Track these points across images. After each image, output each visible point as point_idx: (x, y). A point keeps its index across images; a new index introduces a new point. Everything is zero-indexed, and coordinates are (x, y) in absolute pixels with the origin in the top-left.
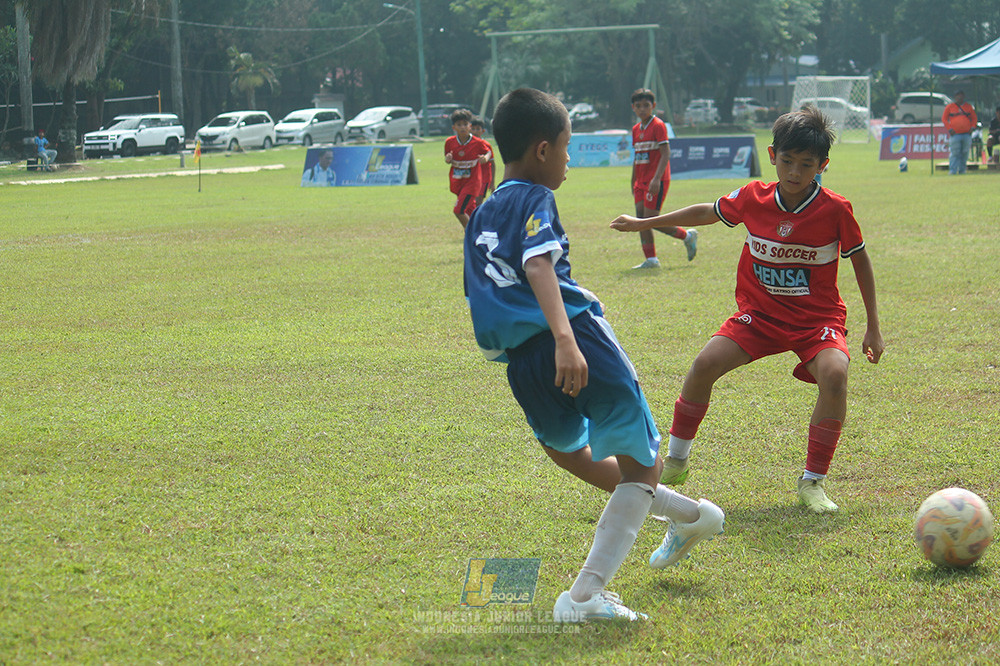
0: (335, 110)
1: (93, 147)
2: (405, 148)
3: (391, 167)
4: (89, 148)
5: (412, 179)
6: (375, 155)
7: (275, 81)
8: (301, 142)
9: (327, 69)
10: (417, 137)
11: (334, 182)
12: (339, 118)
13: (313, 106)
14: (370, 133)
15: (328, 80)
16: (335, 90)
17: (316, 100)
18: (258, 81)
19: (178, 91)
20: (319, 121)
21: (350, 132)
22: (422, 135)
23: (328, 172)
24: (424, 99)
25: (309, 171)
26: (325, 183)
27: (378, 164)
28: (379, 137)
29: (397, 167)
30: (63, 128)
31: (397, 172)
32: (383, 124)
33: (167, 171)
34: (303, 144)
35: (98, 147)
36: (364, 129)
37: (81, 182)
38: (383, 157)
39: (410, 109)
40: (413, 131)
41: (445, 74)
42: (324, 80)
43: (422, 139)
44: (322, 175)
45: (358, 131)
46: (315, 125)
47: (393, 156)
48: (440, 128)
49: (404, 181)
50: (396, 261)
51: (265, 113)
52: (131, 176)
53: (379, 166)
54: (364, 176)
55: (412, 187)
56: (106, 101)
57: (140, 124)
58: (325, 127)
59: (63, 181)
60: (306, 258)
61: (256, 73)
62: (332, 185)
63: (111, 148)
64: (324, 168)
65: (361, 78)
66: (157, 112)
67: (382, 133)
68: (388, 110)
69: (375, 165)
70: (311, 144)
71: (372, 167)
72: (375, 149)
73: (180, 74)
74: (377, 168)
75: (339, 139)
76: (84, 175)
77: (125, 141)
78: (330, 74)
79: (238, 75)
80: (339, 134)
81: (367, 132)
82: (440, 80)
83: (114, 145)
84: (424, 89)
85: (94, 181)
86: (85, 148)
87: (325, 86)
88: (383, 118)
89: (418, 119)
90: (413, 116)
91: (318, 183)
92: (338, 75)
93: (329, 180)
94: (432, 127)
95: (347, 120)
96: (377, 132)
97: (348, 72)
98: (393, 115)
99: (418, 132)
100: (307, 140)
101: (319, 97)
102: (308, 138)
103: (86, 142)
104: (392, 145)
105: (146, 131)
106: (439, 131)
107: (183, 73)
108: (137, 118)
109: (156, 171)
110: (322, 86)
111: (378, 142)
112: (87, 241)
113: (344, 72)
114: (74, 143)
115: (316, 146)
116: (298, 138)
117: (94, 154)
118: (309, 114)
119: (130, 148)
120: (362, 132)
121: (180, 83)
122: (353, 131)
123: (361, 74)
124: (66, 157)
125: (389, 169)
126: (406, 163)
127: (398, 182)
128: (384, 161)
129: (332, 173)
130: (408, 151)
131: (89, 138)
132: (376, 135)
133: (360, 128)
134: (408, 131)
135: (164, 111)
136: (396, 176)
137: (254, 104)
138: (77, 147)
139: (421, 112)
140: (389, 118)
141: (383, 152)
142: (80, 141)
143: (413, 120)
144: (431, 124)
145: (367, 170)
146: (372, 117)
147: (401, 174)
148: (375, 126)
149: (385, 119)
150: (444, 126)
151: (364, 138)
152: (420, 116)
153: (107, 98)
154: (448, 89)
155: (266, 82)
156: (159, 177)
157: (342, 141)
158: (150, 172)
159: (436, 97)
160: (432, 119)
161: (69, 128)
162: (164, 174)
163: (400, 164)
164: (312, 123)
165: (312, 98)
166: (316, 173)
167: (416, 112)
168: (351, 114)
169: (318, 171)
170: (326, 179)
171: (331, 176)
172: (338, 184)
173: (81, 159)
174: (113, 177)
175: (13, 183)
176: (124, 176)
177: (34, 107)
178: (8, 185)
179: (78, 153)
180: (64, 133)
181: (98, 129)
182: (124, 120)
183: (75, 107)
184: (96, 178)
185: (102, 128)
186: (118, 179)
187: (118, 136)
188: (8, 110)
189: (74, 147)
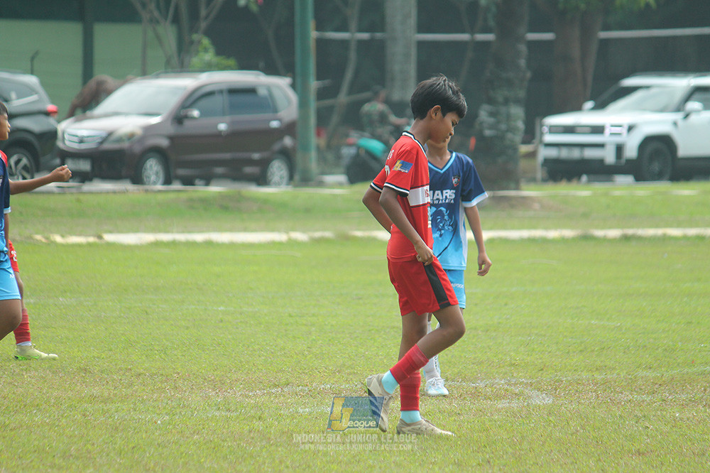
1: (565, 154)
4: (552, 153)
30: (491, 101)
35: (576, 154)
37: (532, 241)
52: (659, 232)
56: (604, 35)
57: (688, 98)
63: (609, 157)
76: (541, 223)
77: (648, 141)
83: (619, 149)
85: (564, 240)
86: (544, 153)
103: (549, 138)
105: (703, 117)
108: (682, 83)
114: (518, 138)
117: (562, 170)
119: (659, 160)
131: (555, 130)
138: (524, 149)
142: (531, 134)
161: (506, 102)
173: (533, 180)
174: (614, 233)
175: (359, 234)
176: (641, 232)
177: (421, 44)
178: (345, 239)
179: (523, 164)
180: (492, 114)
181: (577, 108)
182: (648, 87)
183: (523, 48)
184: (568, 233)
185: (589, 104)
186: (626, 238)
187: (630, 128)
188: (353, 47)
189: (515, 149)
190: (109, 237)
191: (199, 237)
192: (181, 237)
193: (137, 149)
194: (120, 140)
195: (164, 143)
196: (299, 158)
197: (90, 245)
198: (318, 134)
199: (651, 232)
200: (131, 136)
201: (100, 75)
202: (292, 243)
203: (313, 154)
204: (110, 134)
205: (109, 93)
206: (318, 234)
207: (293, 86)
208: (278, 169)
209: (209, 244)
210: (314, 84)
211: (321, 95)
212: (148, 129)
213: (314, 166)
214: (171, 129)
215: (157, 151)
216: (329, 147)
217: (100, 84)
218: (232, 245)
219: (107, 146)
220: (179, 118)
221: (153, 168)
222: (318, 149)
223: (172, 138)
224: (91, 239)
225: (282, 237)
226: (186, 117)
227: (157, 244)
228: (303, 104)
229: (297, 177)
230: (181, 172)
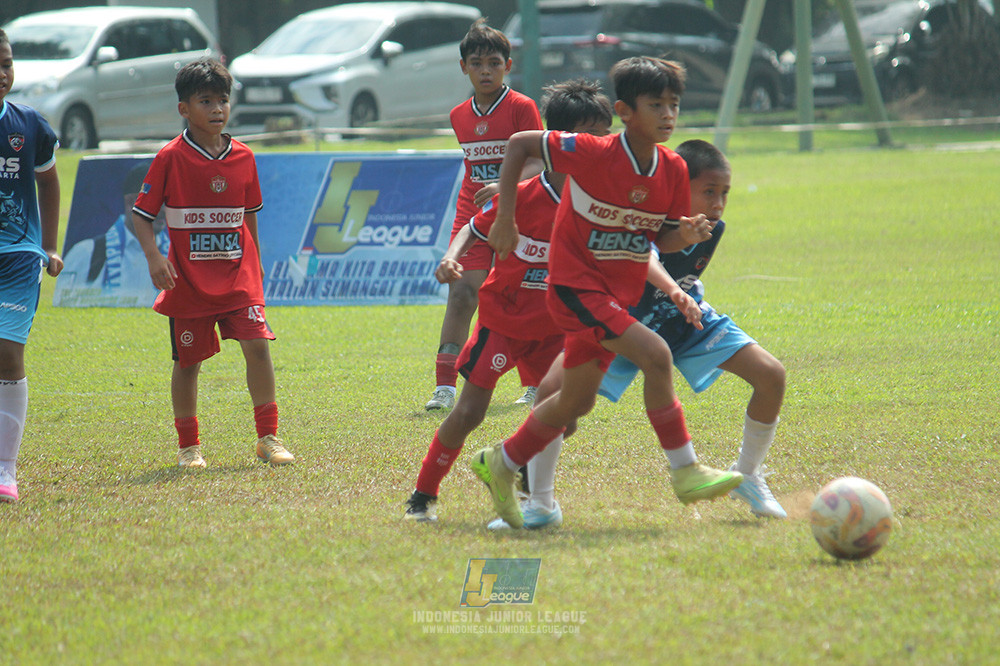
0: (186, 14)
2: (449, 166)
3: (402, 233)
6: (340, 189)
12: (200, 43)
14: (319, 102)
20: (123, 54)
25: (84, 247)
26: (146, 293)
27: (350, 224)
28: (355, 118)
29: (422, 233)
32: (371, 69)
36: (294, 87)
38: (372, 197)
44: (135, 263)
45: (273, 94)
46: (106, 68)
47: (408, 191)
50: (421, 593)
53: (355, 230)
54: (299, 268)
58: (145, 77)
60: (74, 584)
67: (364, 104)
68: (386, 15)
69: (341, 226)
70: (93, 143)
71: (328, 234)
72: (340, 162)
74: (347, 238)
81: (308, 96)
88: (367, 48)
91: (119, 293)
95: (232, 51)
96: (346, 101)
100: (78, 125)
102: (81, 116)
104: (405, 151)
111: (347, 137)
115: (109, 149)
118: (82, 27)
120: (289, 98)
122: (253, 94)
125: (391, 244)
127: (425, 288)
128: (373, 211)
132: (343, 112)
133: (282, 83)
136: (419, 268)
140: (390, 47)
141: (371, 175)
145: (308, 245)
148: (340, 77)
149: (377, 52)
151: (298, 123)
163: (434, 226)
164: (94, 61)
166: (111, 252)
169: (121, 247)
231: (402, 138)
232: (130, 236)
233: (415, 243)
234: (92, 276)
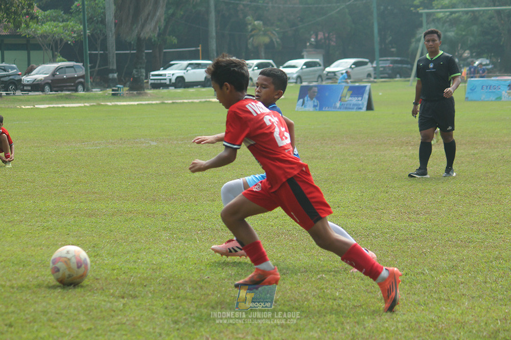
0: (318, 60)
1: (156, 81)
2: (365, 87)
3: (356, 98)
4: (153, 81)
5: (370, 107)
6: (345, 91)
7: (278, 40)
8: (295, 81)
9: (312, 32)
10: (372, 79)
11: (318, 108)
12: (320, 65)
13: (302, 57)
15: (313, 40)
16: (317, 46)
17: (305, 53)
18: (266, 40)
19: (213, 45)
20: (307, 67)
21: (327, 75)
22: (375, 78)
23: (314, 102)
24: (377, 54)
25: (301, 100)
26: (311, 109)
27: (347, 97)
29: (360, 98)
30: (136, 68)
31: (360, 102)
33: (205, 98)
34: (296, 83)
35: (159, 81)
36: (337, 73)
37: (148, 104)
38: (351, 92)
39: (367, 60)
40: (369, 75)
41: (391, 38)
42: (309, 40)
43: (375, 80)
44: (310, 103)
45: (333, 74)
46: (304, 70)
47: (357, 91)
48: (388, 74)
49: (365, 108)
51: (271, 61)
52: (182, 101)
53: (348, 98)
54: (338, 105)
55: (370, 112)
56: (165, 50)
57: (187, 66)
58: (311, 71)
59: (136, 103)
61: (265, 34)
62: (316, 110)
63: (168, 82)
64: (312, 99)
65: (334, 39)
66: (198, 59)
68: (352, 61)
69: (345, 97)
70: (301, 83)
71: (343, 99)
72: (345, 87)
73: (214, 34)
74: (346, 99)
75: (320, 79)
76: (150, 99)
77: (178, 78)
78: (314, 36)
79: (253, 36)
80: (320, 76)
82: (387, 41)
83: (170, 80)
84: (377, 47)
85: (157, 104)
86: (151, 82)
87: (311, 44)
88: (349, 66)
89: (373, 67)
90: (369, 65)
91: (307, 109)
92: (321, 36)
93: (315, 106)
94: (382, 72)
95: (325, 67)
97: (326, 35)
98: (355, 64)
99: (373, 75)
100: (299, 80)
101: (307, 52)
102: (299, 78)
103: (152, 78)
104: (357, 84)
105: (191, 71)
106: (386, 75)
107: (217, 33)
108: (186, 63)
109: (198, 99)
110: (308, 44)
112: (154, 144)
113: (324, 35)
114: (144, 78)
115: (305, 84)
116: (293, 78)
117: (156, 86)
118: (300, 62)
119: (180, 83)
120: (335, 75)
121: (215, 40)
122: (329, 74)
123: (335, 36)
124: (137, 87)
125: (354, 100)
126: (366, 96)
127: (360, 108)
128: (352, 94)
129: (316, 102)
130: (367, 89)
131: (153, 75)
133: (334, 72)
134: (366, 75)
135: (203, 59)
136: (359, 105)
137: (263, 54)
138: (145, 81)
139: (375, 62)
140: (353, 66)
141: (351, 88)
142: (147, 77)
143: (369, 68)
144: (381, 71)
145: (340, 100)
146: (342, 65)
147: (363, 103)
149: (351, 67)
150: (390, 72)
152: (374, 65)
153: (165, 49)
154: (393, 48)
155: (272, 41)
156: (200, 102)
157: (322, 81)
158: (194, 99)
159: (384, 53)
160: (382, 67)
161: (140, 68)
162: (203, 100)
163: (362, 97)
164: (302, 69)
165: (302, 52)
166: (306, 102)
167: (372, 62)
168: (328, 63)
169: (307, 100)
170: (312, 106)
171: (316, 104)
172: (321, 109)
173: (148, 89)
174: (170, 102)
175: (103, 103)
176: (177, 101)
177: (116, 54)
178: (99, 105)
179: (145, 85)
180: (136, 71)
181: (159, 70)
182: (177, 64)
183: (144, 54)
184: (158, 102)
185: (162, 69)
186: (173, 103)
187: (173, 75)
188: (99, 55)
189: (143, 81)
190: (36, 106)
191: (60, 106)
192: (56, 106)
193: (43, 83)
194: (38, 81)
195: (50, 81)
196: (86, 84)
197: (32, 108)
198: (91, 78)
199: (179, 101)
200: (41, 80)
201: (33, 64)
202: (85, 106)
203: (90, 83)
204: (36, 79)
205: (35, 69)
206: (92, 104)
207: (83, 65)
208: (80, 88)
209: (64, 107)
210: (89, 65)
211: (91, 68)
212: (46, 78)
213: (90, 86)
214: (52, 78)
215: (48, 84)
216: (93, 81)
217: (32, 66)
218: (69, 107)
219: (34, 83)
220: (54, 74)
221: (47, 88)
222: (91, 82)
223: (52, 80)
224: (32, 107)
225: (83, 105)
226: (55, 74)
227: (49, 108)
228: (86, 70)
229: (85, 90)
230: (55, 89)
231: (355, 82)
232: (309, 99)
233: (359, 100)
234: (302, 105)
